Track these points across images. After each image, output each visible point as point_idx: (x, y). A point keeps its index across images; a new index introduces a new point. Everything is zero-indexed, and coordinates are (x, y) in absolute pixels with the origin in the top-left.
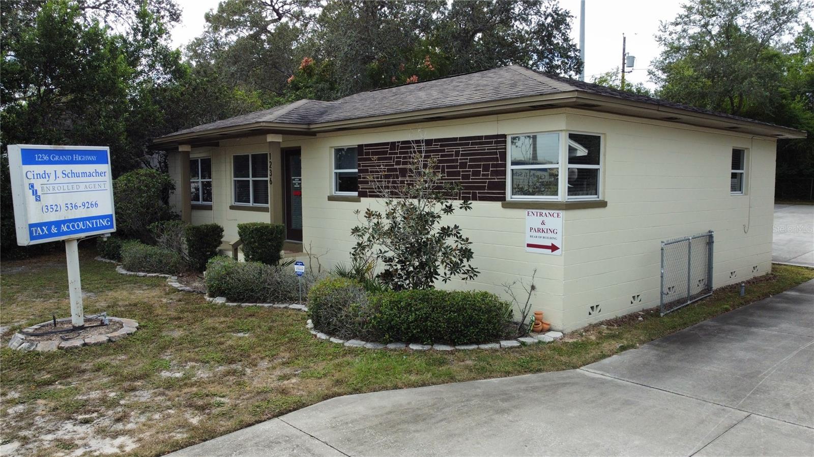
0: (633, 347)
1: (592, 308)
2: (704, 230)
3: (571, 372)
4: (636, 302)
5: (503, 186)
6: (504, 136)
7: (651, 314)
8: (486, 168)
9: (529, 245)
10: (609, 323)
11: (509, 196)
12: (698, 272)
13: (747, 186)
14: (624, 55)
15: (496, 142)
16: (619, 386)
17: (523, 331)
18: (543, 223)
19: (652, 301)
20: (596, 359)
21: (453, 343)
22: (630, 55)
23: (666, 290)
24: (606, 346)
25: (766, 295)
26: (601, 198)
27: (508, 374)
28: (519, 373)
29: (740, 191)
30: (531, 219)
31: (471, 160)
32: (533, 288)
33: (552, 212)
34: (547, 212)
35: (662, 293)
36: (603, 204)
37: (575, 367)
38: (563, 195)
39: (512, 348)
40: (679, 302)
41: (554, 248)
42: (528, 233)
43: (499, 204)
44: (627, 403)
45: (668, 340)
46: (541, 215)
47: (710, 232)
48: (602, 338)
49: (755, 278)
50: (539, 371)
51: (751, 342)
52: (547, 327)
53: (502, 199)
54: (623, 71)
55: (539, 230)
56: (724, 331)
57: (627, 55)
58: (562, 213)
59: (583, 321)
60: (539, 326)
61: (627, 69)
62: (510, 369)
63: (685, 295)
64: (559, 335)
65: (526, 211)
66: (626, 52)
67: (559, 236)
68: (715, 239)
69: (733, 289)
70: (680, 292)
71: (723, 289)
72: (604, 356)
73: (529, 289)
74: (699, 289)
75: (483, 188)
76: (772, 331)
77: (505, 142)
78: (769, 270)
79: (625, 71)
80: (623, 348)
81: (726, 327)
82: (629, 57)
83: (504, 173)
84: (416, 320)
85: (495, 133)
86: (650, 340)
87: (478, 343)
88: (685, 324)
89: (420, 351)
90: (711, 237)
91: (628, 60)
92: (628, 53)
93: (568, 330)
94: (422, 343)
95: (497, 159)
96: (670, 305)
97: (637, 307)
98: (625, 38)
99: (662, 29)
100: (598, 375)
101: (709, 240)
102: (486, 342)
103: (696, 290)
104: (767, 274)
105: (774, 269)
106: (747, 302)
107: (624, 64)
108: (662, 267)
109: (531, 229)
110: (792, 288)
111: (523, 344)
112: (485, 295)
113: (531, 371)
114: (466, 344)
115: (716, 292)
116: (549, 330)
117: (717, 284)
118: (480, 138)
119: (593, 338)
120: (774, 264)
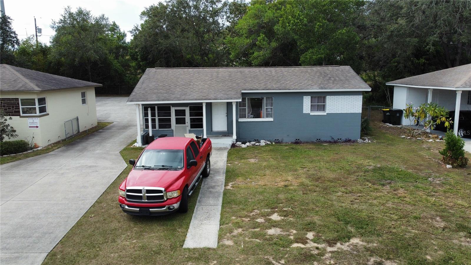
0: (60, 147)
1: (49, 140)
2: (76, 117)
3: (48, 154)
4: (59, 138)
5: (19, 112)
6: (18, 99)
7: (64, 140)
8: (13, 107)
9: (30, 127)
10: (53, 144)
11: (21, 114)
12: (75, 128)
13: (87, 102)
14: (36, 28)
15: (15, 100)
16: (59, 154)
17: (31, 149)
18: (33, 121)
19: (64, 137)
20: (52, 151)
21: (15, 153)
22: (39, 28)
23: (67, 134)
24: (54, 148)
25: (94, 132)
26: (47, 113)
27: (33, 156)
28: (36, 156)
29: (85, 103)
30: (30, 120)
31: (7, 105)
32: (33, 137)
33: (35, 118)
34: (34, 118)
35: (66, 135)
36: (48, 114)
37: (48, 153)
38: (38, 113)
39: (31, 152)
40: (71, 136)
41: (37, 127)
42: (29, 124)
43: (19, 117)
44: (61, 156)
45: (69, 145)
46: (32, 119)
47: (77, 117)
48: (52, 147)
49: (93, 127)
50: (40, 155)
51: (87, 142)
52: (38, 146)
53: (19, 115)
54: (37, 36)
55: (32, 123)
56: (82, 142)
57: (37, 28)
58: (38, 118)
59: (46, 144)
60: (36, 147)
61: (38, 34)
62: (33, 155)
63: (72, 135)
64: (42, 148)
65: (28, 118)
66: (37, 26)
67: (38, 124)
68: (79, 119)
69: (85, 132)
70: (71, 134)
71: (83, 132)
72: (54, 150)
73: (32, 138)
74: (76, 133)
75: (13, 112)
76: (92, 140)
77: (18, 100)
78: (97, 124)
79: (38, 35)
80: (58, 148)
81: (82, 141)
82: (38, 29)
83: (19, 108)
84: (5, 149)
85: (15, 98)
86: (64, 146)
87: (22, 152)
88: (72, 141)
89: (7, 156)
90: (78, 118)
91: (38, 30)
92: (38, 27)
93: (44, 147)
94: (7, 155)
95: (16, 105)
96: (69, 138)
97: (60, 139)
98: (35, 19)
99: (53, 23)
100: (54, 153)
101: (77, 119)
102: (24, 152)
103: (75, 133)
104: (96, 126)
105: (98, 124)
106: (88, 134)
107: (36, 31)
108: (65, 128)
109: (30, 123)
110: (101, 129)
111: (34, 151)
112: (21, 141)
113: (38, 155)
114: (19, 153)
115: (81, 133)
116: (39, 147)
117: (81, 131)
118: (10, 99)
119: (50, 147)
120: (98, 122)
